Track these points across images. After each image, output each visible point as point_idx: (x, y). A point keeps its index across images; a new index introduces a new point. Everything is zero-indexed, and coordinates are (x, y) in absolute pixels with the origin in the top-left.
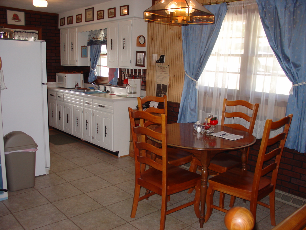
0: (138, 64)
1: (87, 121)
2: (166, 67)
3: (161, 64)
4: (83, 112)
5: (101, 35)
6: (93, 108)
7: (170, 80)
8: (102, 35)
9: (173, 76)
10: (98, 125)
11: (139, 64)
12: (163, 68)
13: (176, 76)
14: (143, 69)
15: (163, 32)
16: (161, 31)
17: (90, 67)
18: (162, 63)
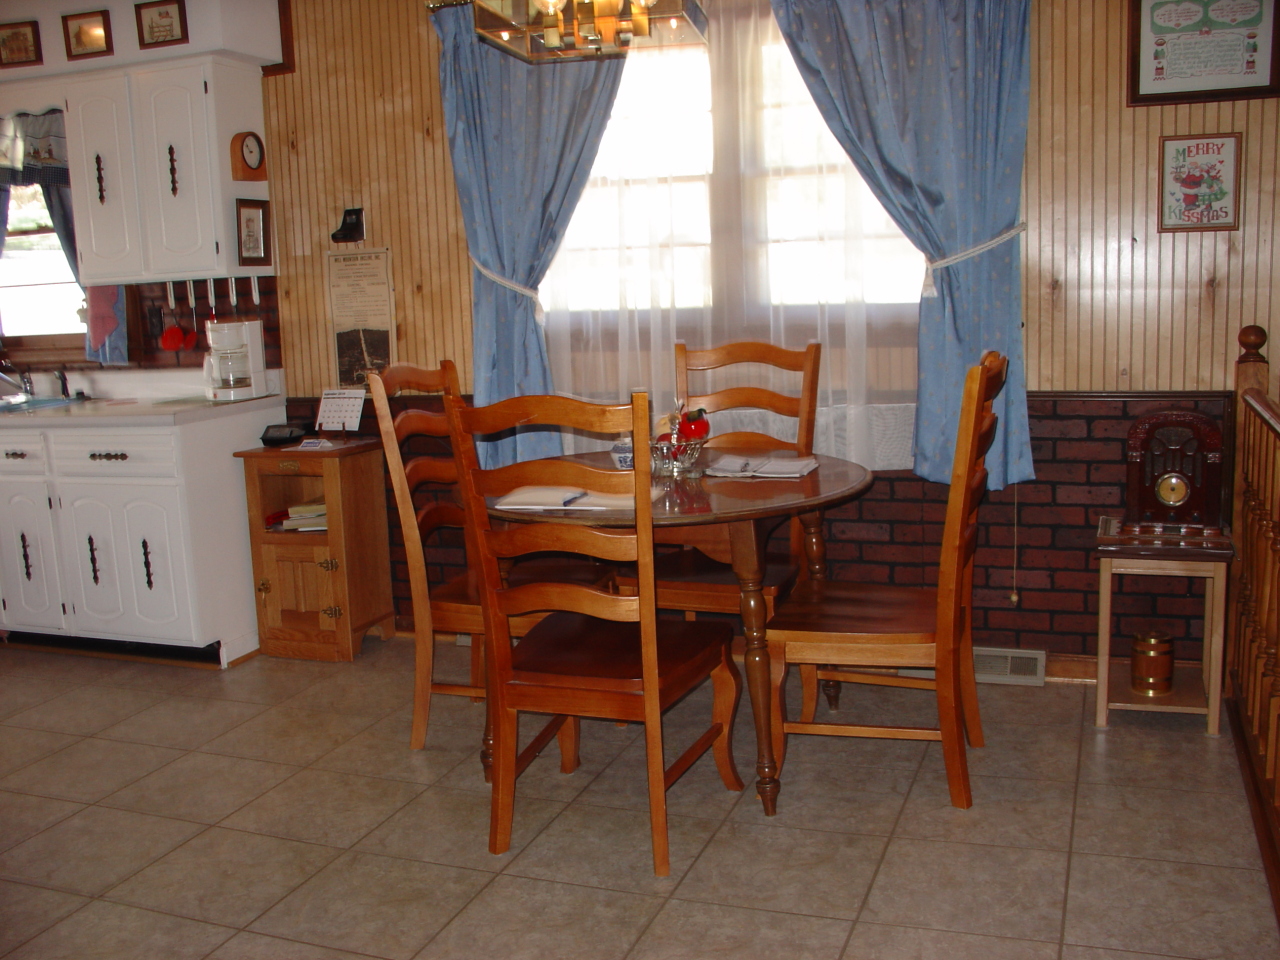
1: (24, 540)
2: (377, 257)
3: (351, 245)
6: (50, 474)
7: (399, 305)
9: (415, 289)
10: (94, 546)
12: (364, 262)
13: (426, 289)
14: (259, 278)
15: (343, 113)
16: (334, 109)
18: (355, 240)
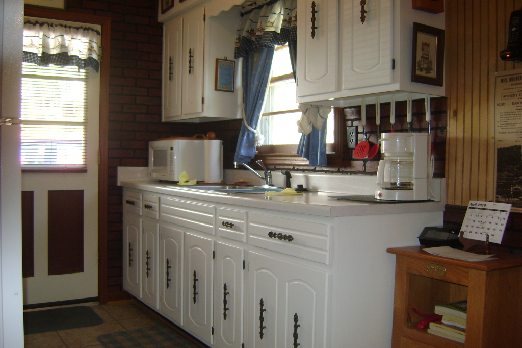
0: (418, 73)
1: (225, 288)
4: (214, 257)
5: (276, 16)
6: (247, 243)
8: (279, 18)
10: (264, 308)
11: (423, 74)
17: (241, 121)
